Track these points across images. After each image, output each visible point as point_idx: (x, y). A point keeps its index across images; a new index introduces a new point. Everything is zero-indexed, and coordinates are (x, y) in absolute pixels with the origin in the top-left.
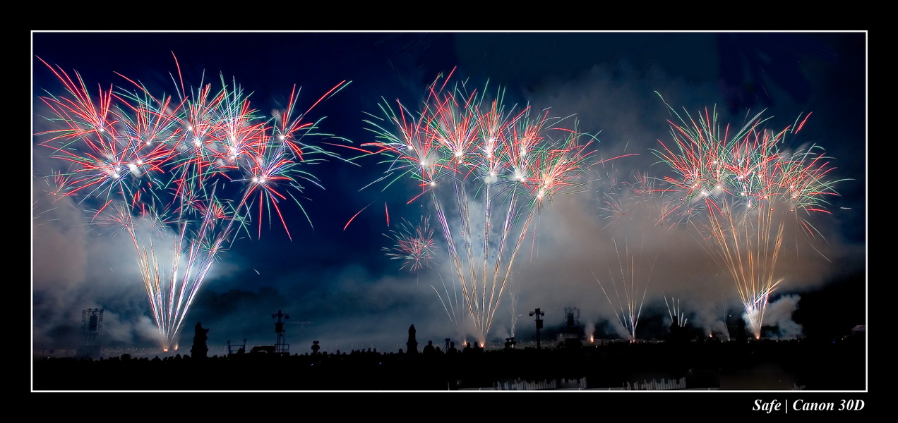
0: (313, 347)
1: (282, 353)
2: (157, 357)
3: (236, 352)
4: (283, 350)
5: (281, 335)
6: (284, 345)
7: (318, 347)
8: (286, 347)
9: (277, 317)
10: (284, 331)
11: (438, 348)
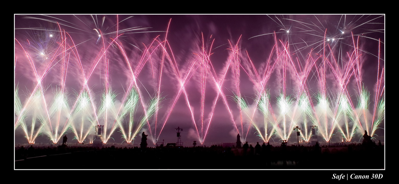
0: (194, 144)
1: (179, 147)
2: (126, 147)
3: (160, 146)
4: (180, 145)
5: (179, 138)
6: (180, 142)
7: (196, 144)
8: (182, 144)
9: (178, 130)
10: (181, 136)
11: (251, 145)
